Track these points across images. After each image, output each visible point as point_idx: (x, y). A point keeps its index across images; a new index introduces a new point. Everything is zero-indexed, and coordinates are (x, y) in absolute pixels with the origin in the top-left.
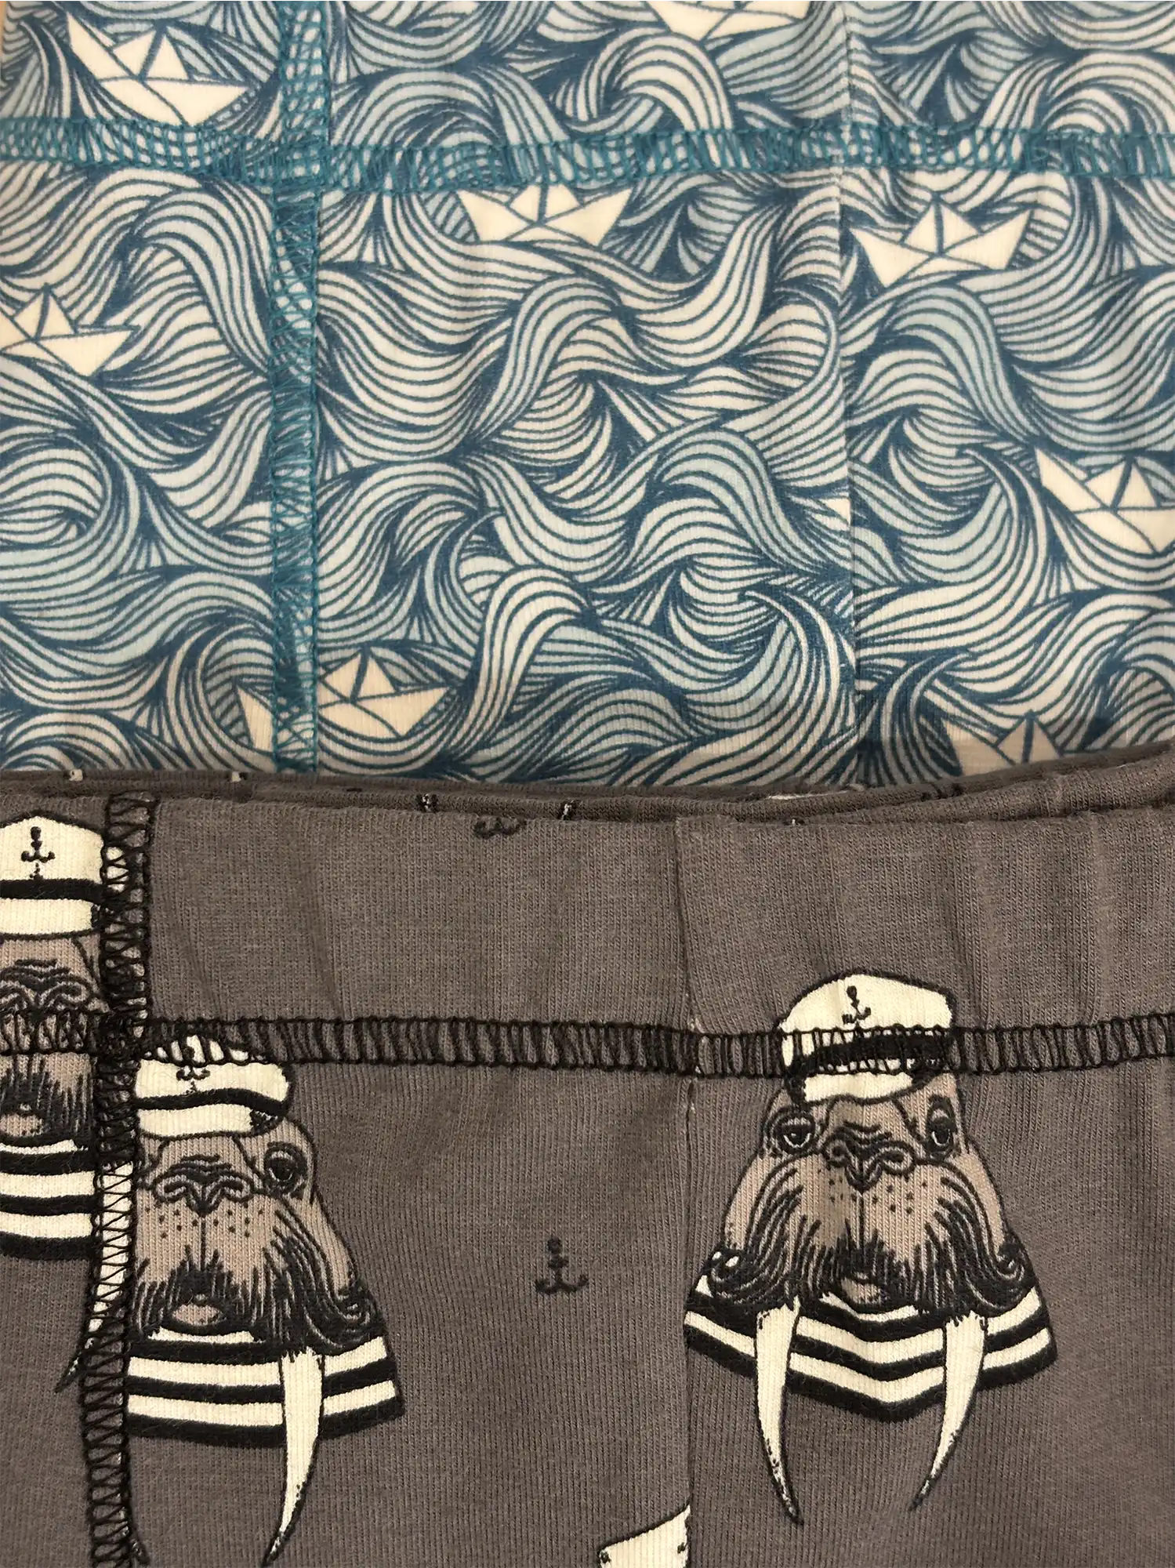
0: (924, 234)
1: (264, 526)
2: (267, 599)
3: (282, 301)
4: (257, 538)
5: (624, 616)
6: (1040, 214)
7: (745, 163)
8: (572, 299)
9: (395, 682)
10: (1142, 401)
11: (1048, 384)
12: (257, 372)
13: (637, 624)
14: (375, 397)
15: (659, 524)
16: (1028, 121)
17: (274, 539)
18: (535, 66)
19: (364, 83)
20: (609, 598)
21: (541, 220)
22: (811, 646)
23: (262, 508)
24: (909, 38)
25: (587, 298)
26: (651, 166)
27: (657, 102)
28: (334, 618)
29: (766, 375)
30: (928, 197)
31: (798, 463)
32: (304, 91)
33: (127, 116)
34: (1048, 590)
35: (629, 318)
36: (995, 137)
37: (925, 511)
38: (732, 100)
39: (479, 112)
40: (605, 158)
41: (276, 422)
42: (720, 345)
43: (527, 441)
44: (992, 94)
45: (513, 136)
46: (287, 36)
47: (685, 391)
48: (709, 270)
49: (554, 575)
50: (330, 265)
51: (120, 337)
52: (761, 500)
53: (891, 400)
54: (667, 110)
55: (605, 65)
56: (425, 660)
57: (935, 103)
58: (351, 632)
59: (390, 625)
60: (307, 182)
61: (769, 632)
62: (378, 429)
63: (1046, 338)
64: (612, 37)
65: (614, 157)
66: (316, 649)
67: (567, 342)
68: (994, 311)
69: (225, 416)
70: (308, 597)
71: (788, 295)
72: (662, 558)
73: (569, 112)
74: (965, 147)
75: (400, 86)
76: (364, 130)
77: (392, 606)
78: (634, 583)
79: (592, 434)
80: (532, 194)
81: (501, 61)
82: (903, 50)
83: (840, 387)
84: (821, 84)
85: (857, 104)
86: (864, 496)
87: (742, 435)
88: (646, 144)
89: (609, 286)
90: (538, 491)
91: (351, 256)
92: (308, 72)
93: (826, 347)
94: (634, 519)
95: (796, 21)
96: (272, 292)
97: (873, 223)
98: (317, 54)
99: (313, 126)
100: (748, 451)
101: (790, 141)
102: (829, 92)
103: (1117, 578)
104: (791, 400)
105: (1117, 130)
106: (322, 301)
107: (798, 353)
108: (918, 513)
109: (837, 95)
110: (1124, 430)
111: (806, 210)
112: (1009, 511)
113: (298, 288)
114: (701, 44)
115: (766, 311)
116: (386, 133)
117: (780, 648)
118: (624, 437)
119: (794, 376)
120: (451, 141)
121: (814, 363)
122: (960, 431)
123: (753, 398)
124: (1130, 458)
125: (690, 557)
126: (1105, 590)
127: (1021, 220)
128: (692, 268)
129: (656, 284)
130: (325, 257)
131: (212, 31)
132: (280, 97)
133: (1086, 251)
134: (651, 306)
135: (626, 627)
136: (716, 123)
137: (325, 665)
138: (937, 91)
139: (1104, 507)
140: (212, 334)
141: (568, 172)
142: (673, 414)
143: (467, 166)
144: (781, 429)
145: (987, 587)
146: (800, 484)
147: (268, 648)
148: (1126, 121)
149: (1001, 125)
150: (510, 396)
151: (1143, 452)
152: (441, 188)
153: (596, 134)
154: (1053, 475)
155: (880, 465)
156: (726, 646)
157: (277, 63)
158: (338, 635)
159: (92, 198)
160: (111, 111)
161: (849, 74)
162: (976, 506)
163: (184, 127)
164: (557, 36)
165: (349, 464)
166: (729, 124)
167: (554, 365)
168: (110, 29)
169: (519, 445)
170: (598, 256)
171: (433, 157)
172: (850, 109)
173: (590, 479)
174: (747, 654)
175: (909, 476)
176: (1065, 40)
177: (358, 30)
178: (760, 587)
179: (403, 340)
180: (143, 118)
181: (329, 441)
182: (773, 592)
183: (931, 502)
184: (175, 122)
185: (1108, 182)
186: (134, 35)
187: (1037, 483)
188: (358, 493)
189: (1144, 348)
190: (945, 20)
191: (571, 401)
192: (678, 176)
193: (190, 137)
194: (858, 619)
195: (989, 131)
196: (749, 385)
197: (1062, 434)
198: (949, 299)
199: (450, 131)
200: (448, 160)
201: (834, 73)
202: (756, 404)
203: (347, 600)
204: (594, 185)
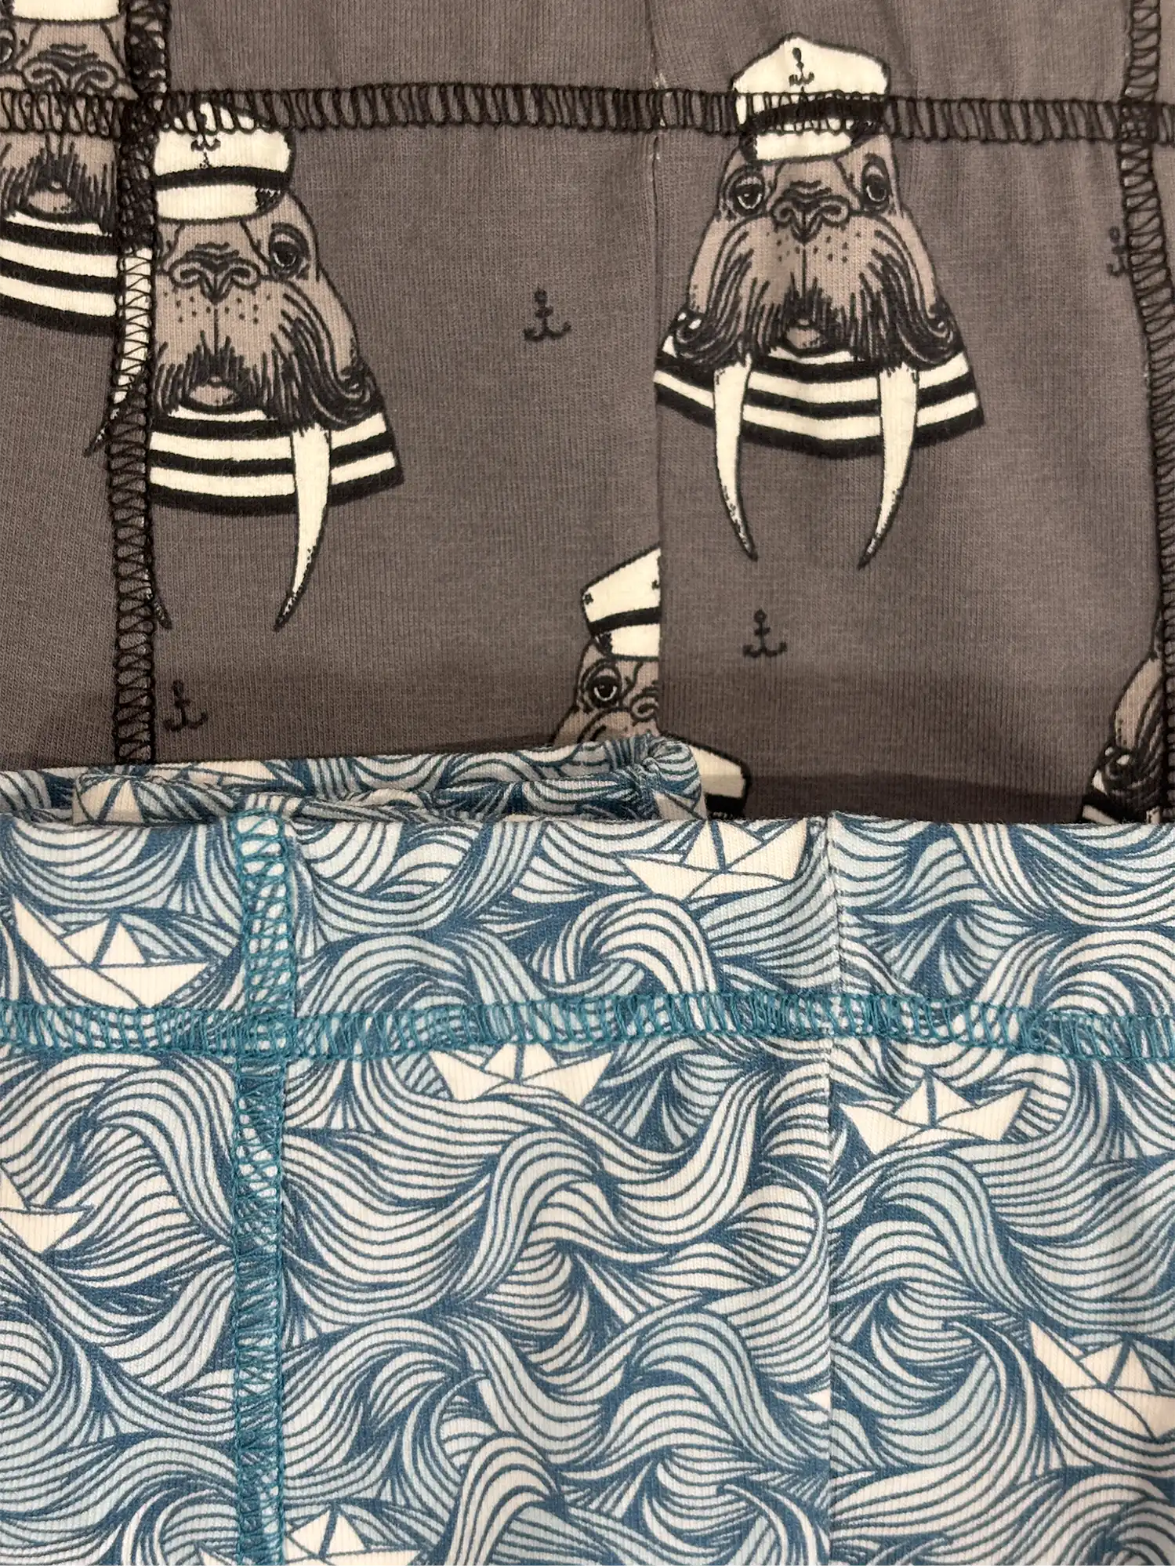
0: (916, 1108)
1: (228, 1393)
2: (231, 1464)
3: (245, 1169)
4: (218, 1405)
5: (595, 1505)
6: (1035, 1095)
7: (730, 1026)
8: (552, 1155)
9: (366, 1541)
10: (1143, 1288)
11: (1045, 1259)
12: (219, 1241)
13: (608, 1515)
14: (344, 1261)
15: (637, 1411)
16: (1025, 1000)
17: (236, 1404)
18: (510, 927)
19: (332, 952)
20: (580, 1485)
21: (518, 1079)
22: (791, 1542)
23: (225, 1376)
24: (901, 907)
25: (568, 1156)
26: (632, 1030)
27: (638, 965)
28: (301, 1476)
29: (751, 1255)
30: (918, 1072)
31: (784, 1357)
32: (268, 968)
33: (80, 1003)
34: (1035, 1465)
35: (610, 1186)
36: (991, 1015)
37: (905, 1390)
38: (715, 962)
39: (453, 978)
40: (583, 1021)
41: (240, 1291)
42: (704, 1220)
43: (513, 1306)
44: (988, 973)
45: (488, 997)
46: (250, 910)
47: (667, 1269)
48: (692, 1144)
49: (530, 1449)
50: (295, 1131)
51: (72, 1219)
52: (743, 1391)
53: (877, 1274)
54: (649, 973)
55: (583, 928)
56: (396, 1521)
57: (927, 975)
58: (320, 1489)
59: (361, 1485)
60: (271, 1057)
61: (746, 1528)
62: (350, 1295)
63: (1043, 1213)
64: (590, 901)
65: (593, 1021)
66: (282, 1506)
67: (544, 1204)
68: (991, 1191)
69: (185, 1284)
70: (273, 1459)
71: (774, 1174)
72: (639, 1447)
73: (546, 974)
74: (959, 1024)
75: (369, 954)
76: (332, 999)
77: (365, 1468)
78: (608, 1471)
79: (571, 1309)
80: (508, 1052)
81: (476, 924)
82: (896, 920)
83: (827, 1268)
84: (810, 954)
85: (848, 977)
86: (844, 1378)
87: (724, 1318)
88: (626, 1007)
89: (592, 1148)
90: (523, 1358)
91: (319, 1124)
92: (272, 947)
93: (812, 1232)
94: (610, 1404)
95: (785, 883)
96: (235, 1159)
97: (863, 1096)
98: (282, 929)
99: (279, 1001)
100: (730, 1335)
101: (777, 1004)
102: (819, 965)
103: (1110, 1457)
104: (777, 1288)
105: (1121, 1012)
106: (288, 1165)
107: (784, 1240)
109: (827, 969)
110: (1123, 1311)
111: (795, 1082)
112: (997, 1383)
113: (264, 1156)
114: (683, 904)
115: (754, 1183)
116: (355, 1000)
117: (758, 1544)
119: (780, 1263)
120: (422, 1004)
121: (802, 1250)
122: (950, 1303)
123: (737, 1277)
124: (1129, 1340)
125: (669, 1448)
126: (1098, 1469)
127: (1018, 1097)
128: (676, 1140)
129: (639, 1151)
130: (291, 1124)
131: (170, 913)
132: (243, 972)
133: (1086, 1130)
134: (634, 1176)
135: (596, 1518)
136: (700, 986)
137: (292, 1521)
138: (931, 961)
139: (1099, 1386)
140: (171, 1202)
141: (545, 1033)
142: (653, 1293)
143: (439, 1028)
144: (767, 1319)
146: (786, 1379)
147: (232, 1511)
148: (1131, 1004)
149: (997, 1002)
150: (490, 1260)
151: (1141, 1337)
152: (414, 1050)
153: (574, 995)
154: (1045, 1347)
155: (861, 1343)
156: (701, 1540)
157: (240, 937)
158: (306, 1492)
159: (43, 1079)
160: (63, 999)
161: (839, 947)
162: (961, 1380)
163: (141, 1010)
164: (533, 898)
165: (318, 1330)
166: (713, 987)
167: (532, 1228)
168: (60, 918)
169: (506, 1310)
170: (581, 1115)
171: (404, 1021)
172: (841, 982)
173: (567, 1356)
174: (723, 1547)
175: (892, 1353)
176: (1069, 915)
177: (324, 897)
178: (741, 1481)
179: (376, 1203)
180: (98, 1005)
181: (297, 1307)
182: (754, 1488)
184: (131, 1005)
185: (1110, 1070)
186: (85, 925)
187: (1029, 1355)
188: (327, 1357)
189: (1146, 1237)
190: (942, 887)
191: (551, 1269)
192: (660, 1040)
193: (147, 1020)
194: (835, 1503)
195: (985, 1006)
196: (732, 1262)
197: (1056, 1309)
198: (941, 1168)
199: (421, 994)
200: (420, 1024)
201: (825, 946)
202: (741, 1285)
203: (316, 1459)
204: (572, 1047)
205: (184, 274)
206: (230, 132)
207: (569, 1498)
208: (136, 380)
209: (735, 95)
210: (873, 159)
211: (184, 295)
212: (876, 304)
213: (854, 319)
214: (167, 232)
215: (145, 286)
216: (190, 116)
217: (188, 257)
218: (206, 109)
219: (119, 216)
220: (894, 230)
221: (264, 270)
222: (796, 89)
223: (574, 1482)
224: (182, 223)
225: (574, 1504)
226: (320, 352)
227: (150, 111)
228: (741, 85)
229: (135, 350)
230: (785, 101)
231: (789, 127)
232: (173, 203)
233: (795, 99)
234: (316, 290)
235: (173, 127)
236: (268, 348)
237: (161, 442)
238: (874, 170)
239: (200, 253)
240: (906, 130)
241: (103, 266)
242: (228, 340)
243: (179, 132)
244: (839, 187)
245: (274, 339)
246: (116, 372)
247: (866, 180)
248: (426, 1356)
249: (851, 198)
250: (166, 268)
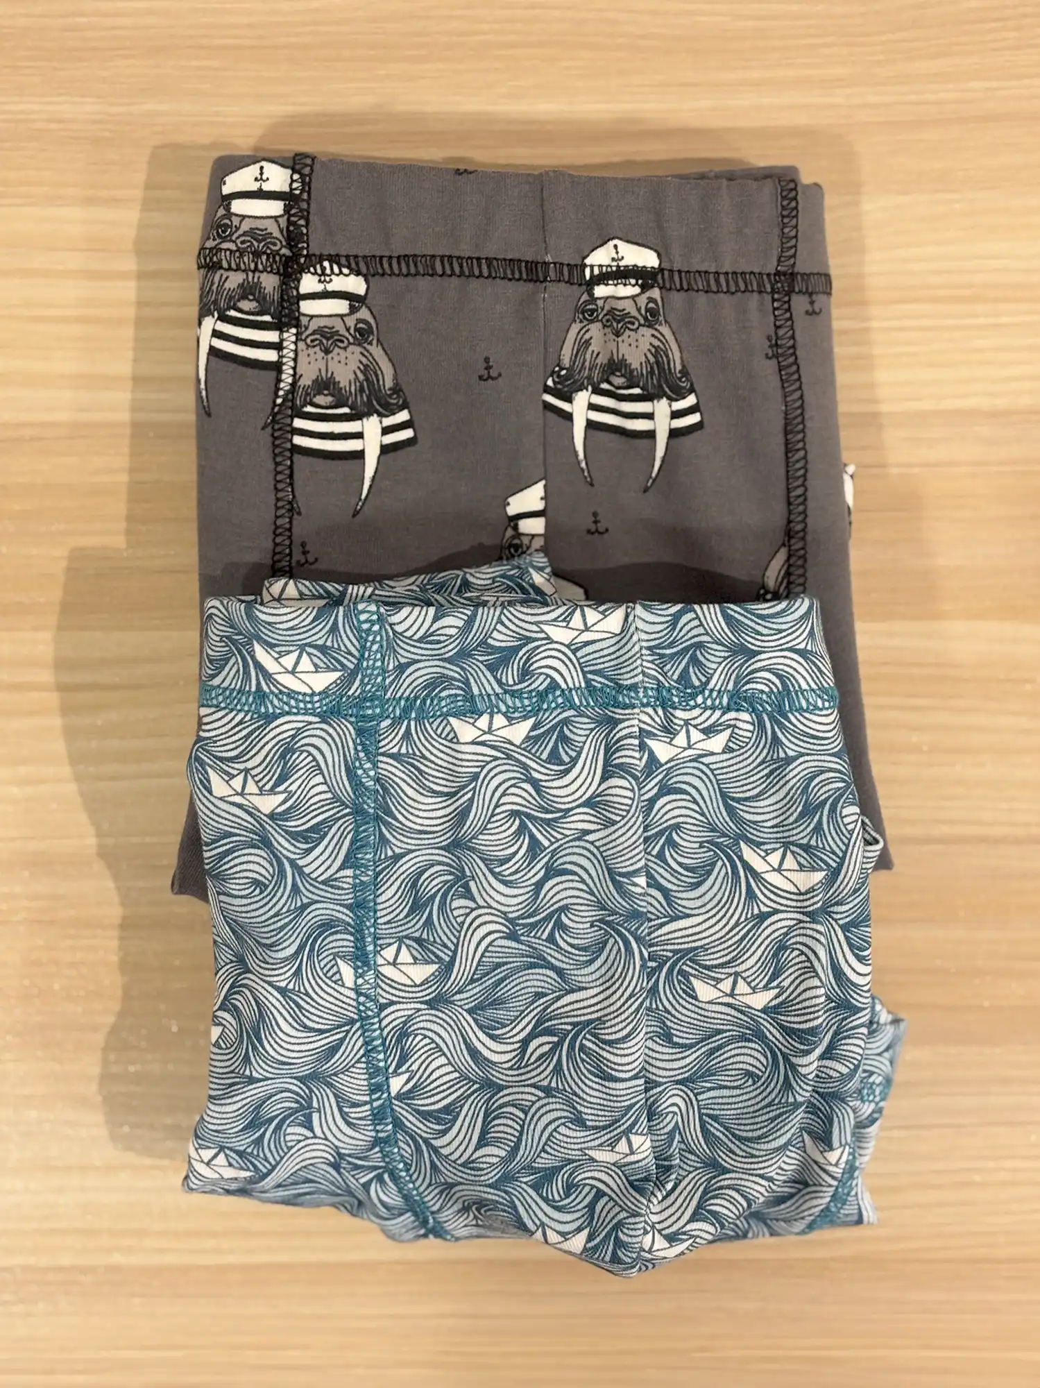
0: (681, 740)
1: (350, 880)
2: (353, 916)
3: (360, 772)
4: (346, 886)
5: (532, 934)
6: (736, 731)
7: (592, 704)
8: (505, 771)
9: (415, 958)
10: (792, 819)
11: (744, 808)
12: (347, 806)
13: (539, 938)
14: (407, 819)
15: (552, 888)
16: (730, 687)
17: (355, 885)
18: (486, 658)
19: (401, 668)
20: (524, 926)
21: (490, 731)
22: (626, 950)
23: (349, 872)
24: (670, 646)
25: (514, 771)
26: (545, 706)
27: (548, 676)
28: (385, 924)
29: (604, 812)
30: (682, 723)
31: (619, 859)
32: (372, 674)
33: (286, 690)
34: (747, 913)
35: (535, 783)
36: (715, 694)
37: (683, 878)
38: (584, 673)
39: (459, 681)
40: (522, 702)
41: (356, 831)
42: (581, 797)
43: (486, 845)
44: (712, 675)
45: (476, 691)
46: (363, 647)
47: (564, 820)
48: (574, 761)
49: (496, 913)
50: (383, 754)
51: (282, 797)
52: (601, 877)
53: (666, 821)
54: (552, 679)
55: (521, 658)
56: (429, 950)
57: (684, 676)
58: (394, 931)
59: (413, 930)
60: (372, 718)
61: (606, 942)
62: (410, 835)
63: (743, 786)
64: (525, 645)
65: (526, 702)
67: (504, 794)
68: (718, 777)
69: (330, 827)
70: (372, 914)
71: (614, 772)
72: (552, 905)
73: (504, 680)
74: (700, 699)
75: (419, 669)
76: (401, 691)
77: (416, 919)
78: (538, 918)
79: (519, 843)
80: (486, 718)
81: (470, 656)
82: (668, 652)
83: (641, 818)
84: (628, 669)
85: (646, 679)
86: (653, 872)
87: (592, 843)
88: (542, 696)
89: (525, 767)
90: (491, 871)
91: (395, 750)
92: (374, 664)
93: (633, 800)
94: (539, 885)
95: (616, 635)
96: (355, 767)
97: (656, 735)
98: (379, 656)
99: (376, 691)
100: (595, 851)
101: (614, 693)
102: (632, 674)
103: (782, 905)
104: (616, 827)
105: (775, 690)
106: (379, 772)
107: (619, 803)
108: (679, 879)
109: (636, 675)
110: (783, 832)
111: (622, 730)
112: (726, 873)
113: (368, 765)
114: (568, 646)
115: (604, 779)
116: (412, 692)
117: (611, 951)
118: (534, 842)
119: (617, 815)
120: (443, 694)
121: (628, 808)
122: (702, 834)
123: (598, 823)
124: (786, 845)
125: (567, 905)
126: (777, 911)
127: (729, 731)
128: (567, 759)
129: (548, 766)
130: (381, 750)
131: (327, 647)
132: (360, 676)
133: (761, 747)
134: (547, 778)
135: (533, 940)
136: (577, 685)
137: (380, 946)
138: (686, 670)
139: (774, 870)
140: (324, 788)
141: (503, 709)
142: (558, 832)
143: (452, 706)
144: (611, 842)
145: (715, 915)
146: (620, 870)
147: (351, 938)
148: (780, 686)
149: (717, 688)
150: (475, 822)
151: (792, 843)
152: (440, 716)
153: (518, 690)
154: (749, 854)
155: (660, 856)
156: (584, 949)
157: (359, 660)
158: (387, 932)
159: (267, 730)
160: (277, 688)
161: (642, 665)
162: (709, 873)
163: (313, 694)
164: (498, 644)
165: (394, 852)
166: (583, 685)
167: (497, 806)
168: (277, 649)
169: (481, 847)
170: (519, 750)
171: (435, 702)
172: (643, 681)
173: (517, 866)
174: (594, 953)
175: (675, 860)
176: (750, 646)
177: (398, 642)
178: (601, 921)
179: (421, 790)
180: (294, 691)
181: (383, 840)
182: (608, 923)
183: (686, 873)
184: (309, 692)
185: (772, 718)
186: (289, 652)
187: (741, 858)
188: (398, 865)
190: (690, 635)
191: (508, 825)
192: (559, 710)
193: (316, 698)
194: (649, 934)
195: (712, 691)
196: (595, 816)
197: (752, 834)
198: (694, 768)
199: (444, 689)
200: (443, 703)
201: (635, 665)
202: (600, 827)
203: (392, 916)
204: (516, 715)
205: (312, 341)
206: (338, 275)
207: (519, 933)
208: (287, 393)
209: (585, 266)
210: (651, 300)
211: (311, 351)
212: (652, 368)
213: (642, 374)
214: (304, 320)
215: (292, 347)
216: (318, 266)
217: (314, 333)
218: (326, 264)
219: (281, 312)
220: (661, 334)
221: (351, 340)
222: (615, 264)
223: (522, 924)
224: (312, 317)
225: (522, 935)
226: (378, 380)
227: (298, 263)
228: (588, 261)
229: (287, 378)
230: (609, 269)
231: (610, 282)
232: (307, 307)
233: (614, 269)
234: (376, 351)
235: (309, 272)
236: (352, 377)
237: (299, 423)
238: (651, 305)
239: (319, 331)
240: (668, 286)
241: (272, 336)
242: (332, 373)
243: (313, 274)
244: (634, 313)
245: (355, 373)
246: (278, 389)
247: (647, 310)
248: (446, 868)
249: (640, 318)
250: (303, 337)
